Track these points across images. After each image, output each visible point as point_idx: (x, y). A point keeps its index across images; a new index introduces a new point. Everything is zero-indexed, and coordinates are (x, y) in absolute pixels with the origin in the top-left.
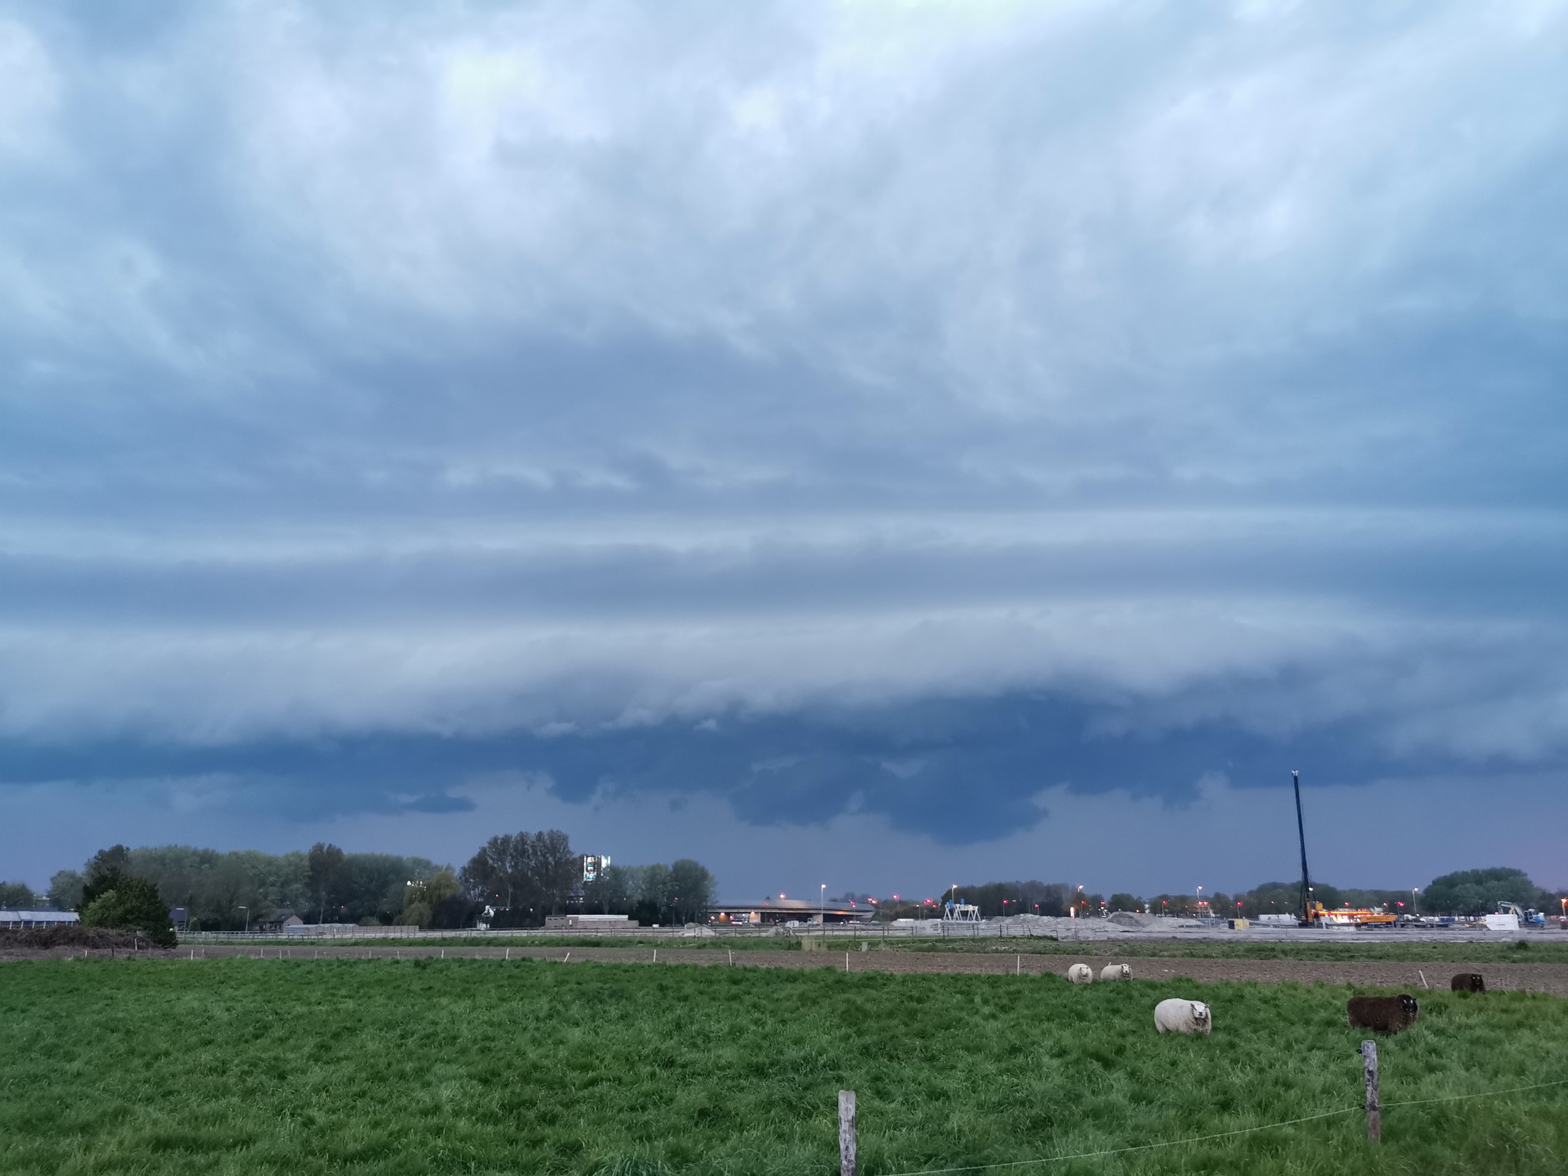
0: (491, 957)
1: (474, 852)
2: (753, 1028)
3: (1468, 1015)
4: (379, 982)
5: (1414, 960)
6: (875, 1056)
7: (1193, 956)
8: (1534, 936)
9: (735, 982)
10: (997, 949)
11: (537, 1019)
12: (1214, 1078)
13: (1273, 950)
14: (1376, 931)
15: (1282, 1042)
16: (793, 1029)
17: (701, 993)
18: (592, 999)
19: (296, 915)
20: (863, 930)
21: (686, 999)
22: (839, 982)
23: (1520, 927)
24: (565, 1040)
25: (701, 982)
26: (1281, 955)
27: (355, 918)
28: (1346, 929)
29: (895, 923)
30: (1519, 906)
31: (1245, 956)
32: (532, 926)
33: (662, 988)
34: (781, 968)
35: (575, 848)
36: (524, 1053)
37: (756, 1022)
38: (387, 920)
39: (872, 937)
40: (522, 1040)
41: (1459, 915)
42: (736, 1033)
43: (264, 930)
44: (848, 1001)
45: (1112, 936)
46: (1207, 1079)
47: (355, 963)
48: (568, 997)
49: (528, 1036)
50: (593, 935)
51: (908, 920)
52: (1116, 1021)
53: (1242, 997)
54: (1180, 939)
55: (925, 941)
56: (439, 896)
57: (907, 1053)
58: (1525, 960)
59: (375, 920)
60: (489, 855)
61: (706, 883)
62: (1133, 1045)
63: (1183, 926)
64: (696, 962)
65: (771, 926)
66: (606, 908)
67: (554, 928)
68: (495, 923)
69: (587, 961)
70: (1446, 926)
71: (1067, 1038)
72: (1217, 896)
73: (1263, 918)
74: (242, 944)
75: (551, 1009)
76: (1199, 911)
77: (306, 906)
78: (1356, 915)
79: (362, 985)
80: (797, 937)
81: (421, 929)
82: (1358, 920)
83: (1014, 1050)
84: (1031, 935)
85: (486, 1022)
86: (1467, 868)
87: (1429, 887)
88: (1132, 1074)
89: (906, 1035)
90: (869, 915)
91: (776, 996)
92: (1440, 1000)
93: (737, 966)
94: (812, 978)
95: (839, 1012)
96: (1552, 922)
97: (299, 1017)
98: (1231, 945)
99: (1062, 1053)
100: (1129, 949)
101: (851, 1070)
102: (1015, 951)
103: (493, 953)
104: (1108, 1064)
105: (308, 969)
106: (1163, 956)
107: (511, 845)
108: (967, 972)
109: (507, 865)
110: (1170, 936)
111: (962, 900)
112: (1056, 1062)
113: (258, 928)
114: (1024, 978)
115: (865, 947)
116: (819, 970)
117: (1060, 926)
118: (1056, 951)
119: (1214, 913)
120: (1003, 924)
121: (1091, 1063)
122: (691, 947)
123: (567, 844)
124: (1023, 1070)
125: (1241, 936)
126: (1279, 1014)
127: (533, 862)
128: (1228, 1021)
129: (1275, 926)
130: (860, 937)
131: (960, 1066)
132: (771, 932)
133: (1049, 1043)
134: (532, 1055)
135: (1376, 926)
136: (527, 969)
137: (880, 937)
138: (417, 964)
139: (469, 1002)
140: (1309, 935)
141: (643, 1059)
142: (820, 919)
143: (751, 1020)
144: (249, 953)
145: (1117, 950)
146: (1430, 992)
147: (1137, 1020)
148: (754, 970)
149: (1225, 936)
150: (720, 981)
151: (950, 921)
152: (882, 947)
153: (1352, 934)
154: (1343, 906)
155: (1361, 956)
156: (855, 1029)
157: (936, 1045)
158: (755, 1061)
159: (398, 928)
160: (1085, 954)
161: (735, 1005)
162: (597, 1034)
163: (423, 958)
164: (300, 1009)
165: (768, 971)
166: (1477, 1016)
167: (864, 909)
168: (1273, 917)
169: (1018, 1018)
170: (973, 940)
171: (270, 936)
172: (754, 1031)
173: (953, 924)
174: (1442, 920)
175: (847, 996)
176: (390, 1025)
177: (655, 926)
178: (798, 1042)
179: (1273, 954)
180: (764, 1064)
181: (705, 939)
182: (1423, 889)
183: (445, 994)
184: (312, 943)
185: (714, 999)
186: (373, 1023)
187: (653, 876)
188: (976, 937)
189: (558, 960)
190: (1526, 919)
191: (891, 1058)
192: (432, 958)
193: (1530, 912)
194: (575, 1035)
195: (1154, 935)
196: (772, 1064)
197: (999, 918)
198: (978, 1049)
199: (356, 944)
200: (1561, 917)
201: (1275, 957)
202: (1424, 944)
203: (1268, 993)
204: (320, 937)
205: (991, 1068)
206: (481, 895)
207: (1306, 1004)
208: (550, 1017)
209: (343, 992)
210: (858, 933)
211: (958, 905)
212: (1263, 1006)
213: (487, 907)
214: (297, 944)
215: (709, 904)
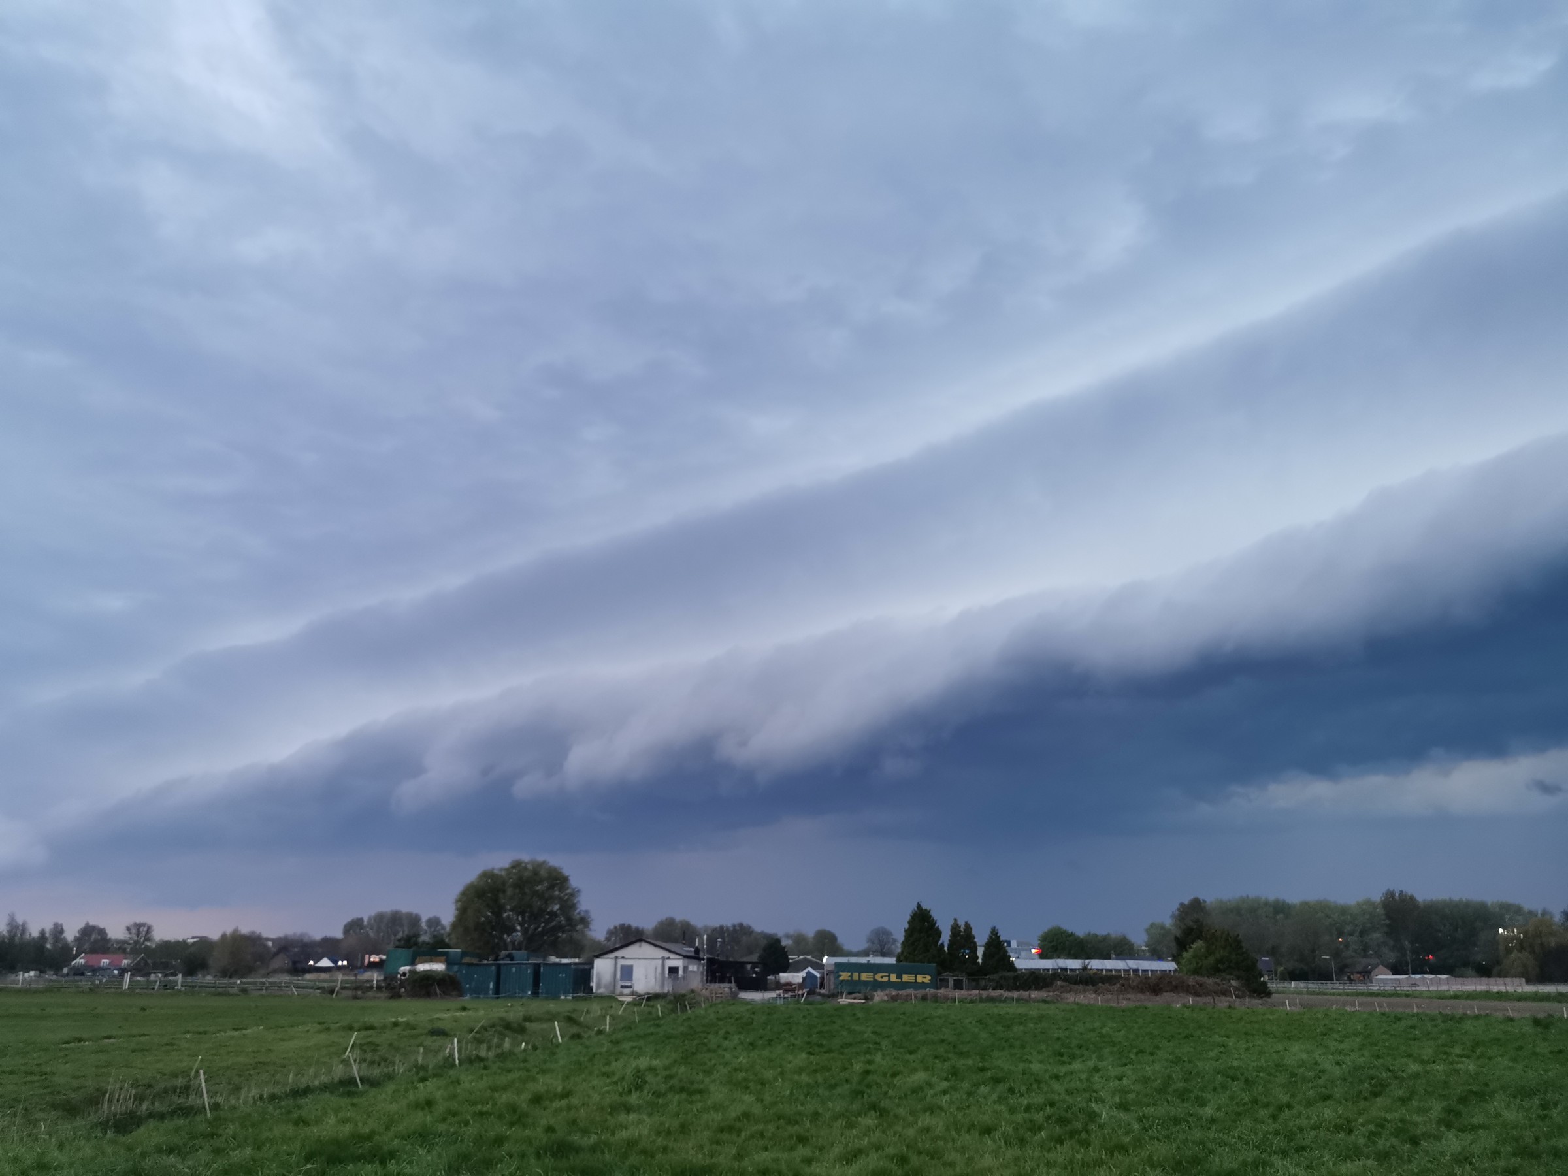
4: (1496, 1041)
19: (1382, 965)
38: (1485, 972)
43: (1352, 980)
47: (1461, 1018)
56: (1542, 944)
59: (1470, 971)
74: (1334, 994)
77: (1392, 957)
79: (1477, 1044)
81: (1528, 981)
97: (1416, 1076)
105: (1410, 1023)
113: (1346, 978)
138: (1537, 1022)
144: (1344, 1004)
159: (1500, 981)
163: (1541, 1015)
164: (1414, 1067)
171: (1361, 987)
176: (1525, 1092)
184: (1407, 995)
199: (1456, 997)
204: (1414, 989)
209: (1457, 1050)
214: (1391, 995)
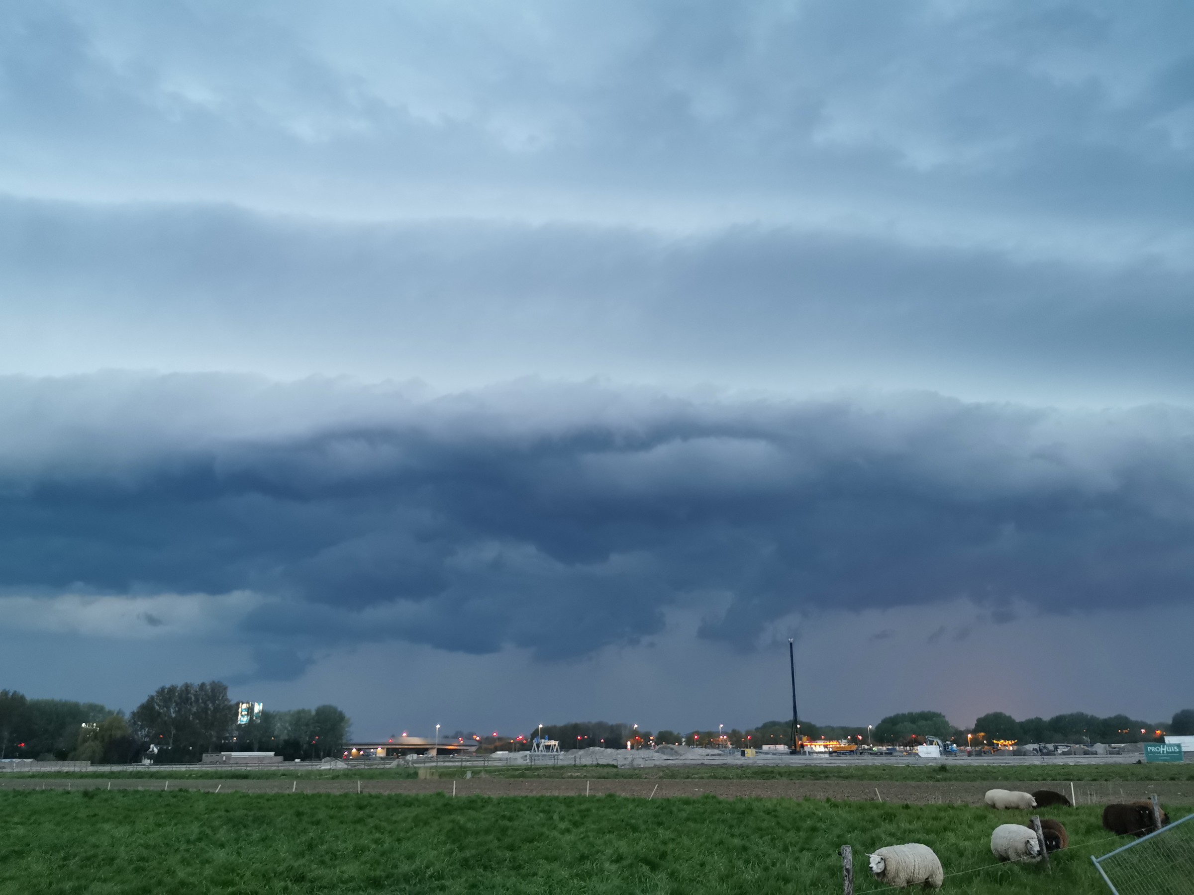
0: (152, 788)
1: (144, 699)
2: (373, 846)
3: (910, 823)
4: (50, 810)
5: (870, 779)
6: (473, 866)
7: (715, 777)
8: (950, 761)
9: (361, 808)
10: (572, 775)
11: (188, 842)
12: (732, 876)
13: (772, 772)
14: (843, 757)
15: (779, 844)
16: (407, 846)
17: (331, 817)
18: (236, 824)
20: (468, 761)
21: (318, 823)
22: (446, 805)
23: (941, 754)
24: (211, 860)
25: (332, 808)
26: (778, 776)
27: (35, 754)
28: (823, 756)
29: (494, 755)
30: (940, 739)
31: (752, 777)
32: (190, 762)
33: (299, 814)
34: (400, 794)
35: (232, 696)
36: (174, 872)
37: (376, 841)
38: (62, 756)
39: (474, 767)
40: (173, 860)
41: (900, 746)
42: (358, 852)
44: (453, 821)
45: (658, 763)
46: (727, 876)
47: (29, 793)
48: (217, 823)
49: (179, 857)
50: (242, 769)
51: (504, 752)
52: (660, 831)
53: (751, 810)
54: (706, 765)
55: (517, 770)
56: (110, 736)
57: (498, 863)
58: (945, 780)
59: (51, 756)
60: (156, 702)
61: (342, 724)
62: (673, 850)
63: (708, 755)
64: (329, 791)
65: (394, 759)
66: (256, 746)
67: (209, 764)
68: (158, 759)
69: (236, 792)
70: (891, 754)
71: (623, 846)
72: (734, 731)
73: (765, 748)
75: (200, 834)
76: (721, 743)
78: (829, 745)
79: (34, 813)
80: (415, 768)
81: (93, 764)
82: (831, 750)
83: (583, 858)
84: (598, 764)
85: (142, 845)
86: (906, 711)
87: (879, 724)
88: (672, 875)
89: (499, 848)
90: (474, 749)
91: (394, 818)
92: (890, 811)
93: (364, 793)
94: (425, 803)
95: (446, 831)
96: (962, 751)
98: (744, 769)
99: (619, 859)
100: (670, 774)
101: (453, 879)
102: (585, 777)
103: (154, 785)
104: (654, 867)
106: (695, 778)
107: (177, 694)
108: (548, 794)
109: (172, 710)
110: (700, 762)
111: (547, 737)
112: (614, 867)
114: (592, 799)
115: (469, 775)
116: (431, 796)
117: (619, 756)
118: (616, 776)
119: (731, 744)
120: (577, 755)
121: (641, 866)
122: (327, 778)
123: (226, 693)
124: (589, 874)
125: (750, 762)
126: (778, 823)
127: (195, 708)
128: (742, 829)
129: (774, 754)
130: (466, 767)
131: (540, 873)
132: (394, 763)
133: (609, 851)
134: (181, 874)
135: (843, 754)
136: (183, 799)
137: (481, 767)
138: (86, 794)
139: (128, 828)
140: (797, 761)
141: (278, 875)
142: (434, 753)
143: (373, 840)
145: (661, 774)
146: (883, 804)
147: (676, 830)
148: (377, 797)
149: (739, 762)
150: (348, 807)
151: (537, 753)
152: (483, 775)
153: (827, 759)
154: (820, 739)
155: (834, 776)
156: (457, 845)
157: (522, 855)
158: (373, 875)
159: (72, 763)
160: (638, 778)
161: (359, 827)
162: (239, 854)
163: (91, 789)
165: (390, 798)
166: (916, 823)
167: (470, 744)
168: (772, 747)
169: (586, 831)
170: (554, 768)
172: (374, 850)
173: (538, 756)
174: (888, 749)
175: (452, 817)
177: (297, 760)
178: (410, 857)
179: (772, 775)
180: (381, 877)
181: (339, 770)
182: (874, 727)
183: (107, 821)
185: (342, 822)
186: (40, 847)
187: (299, 719)
188: (556, 766)
189: (211, 791)
190: (945, 749)
191: (485, 868)
192: (99, 789)
193: (947, 744)
194: (220, 856)
195: (688, 762)
196: (387, 877)
197: (574, 750)
198: (555, 859)
199: (32, 776)
200: (968, 748)
201: (774, 777)
202: (876, 767)
203: (769, 805)
205: (565, 873)
206: (147, 736)
207: (797, 815)
208: (199, 839)
209: (16, 819)
210: (464, 764)
211: (543, 740)
212: (767, 817)
213: (152, 746)
215: (344, 741)
